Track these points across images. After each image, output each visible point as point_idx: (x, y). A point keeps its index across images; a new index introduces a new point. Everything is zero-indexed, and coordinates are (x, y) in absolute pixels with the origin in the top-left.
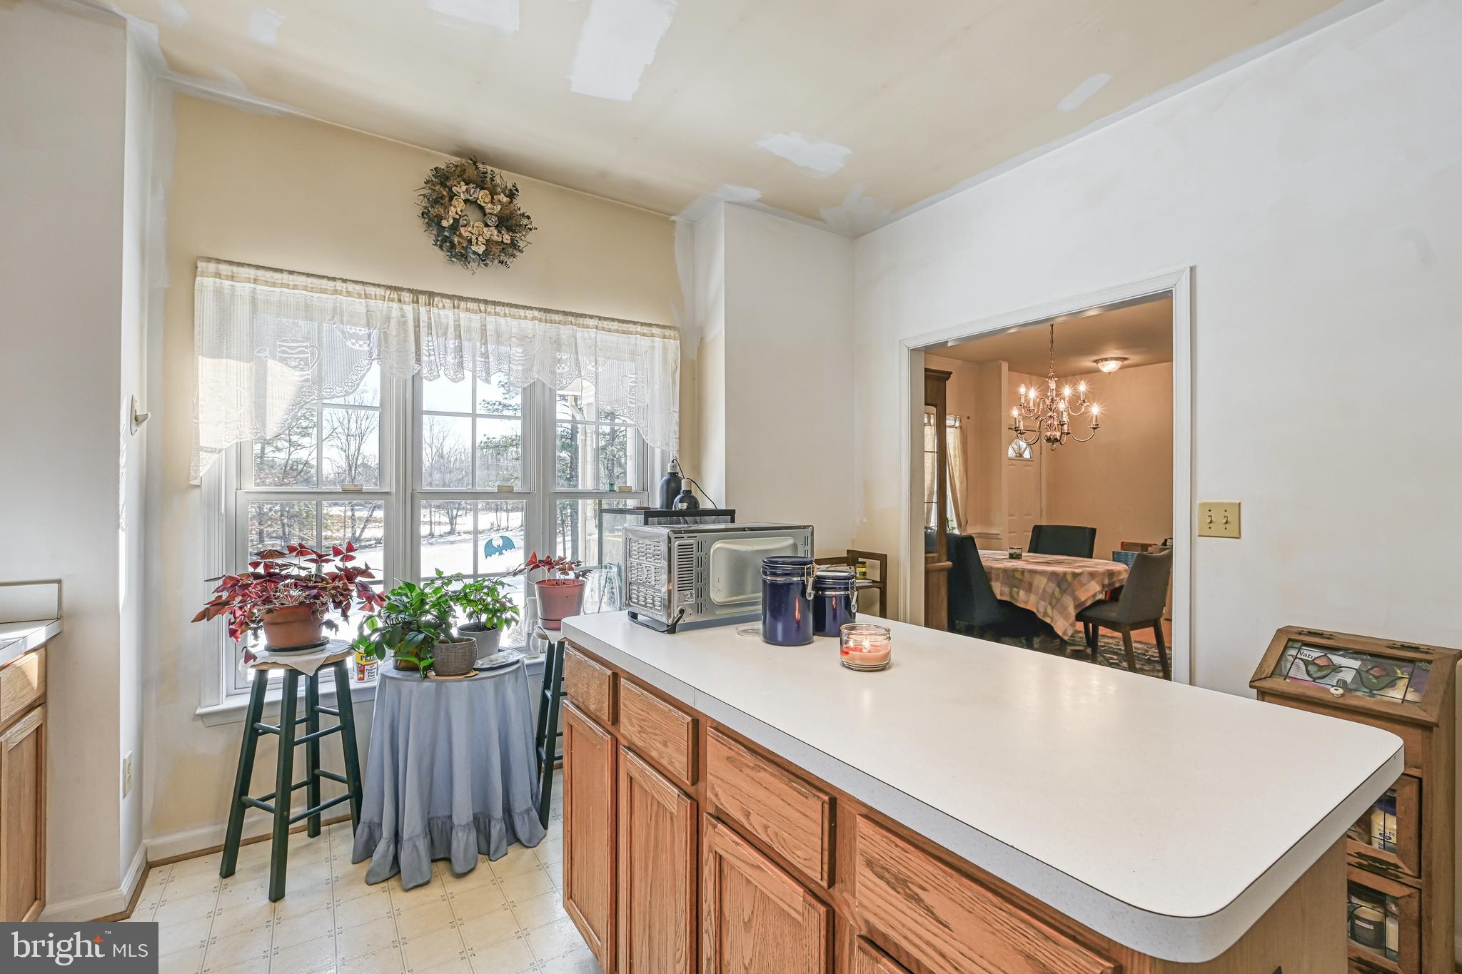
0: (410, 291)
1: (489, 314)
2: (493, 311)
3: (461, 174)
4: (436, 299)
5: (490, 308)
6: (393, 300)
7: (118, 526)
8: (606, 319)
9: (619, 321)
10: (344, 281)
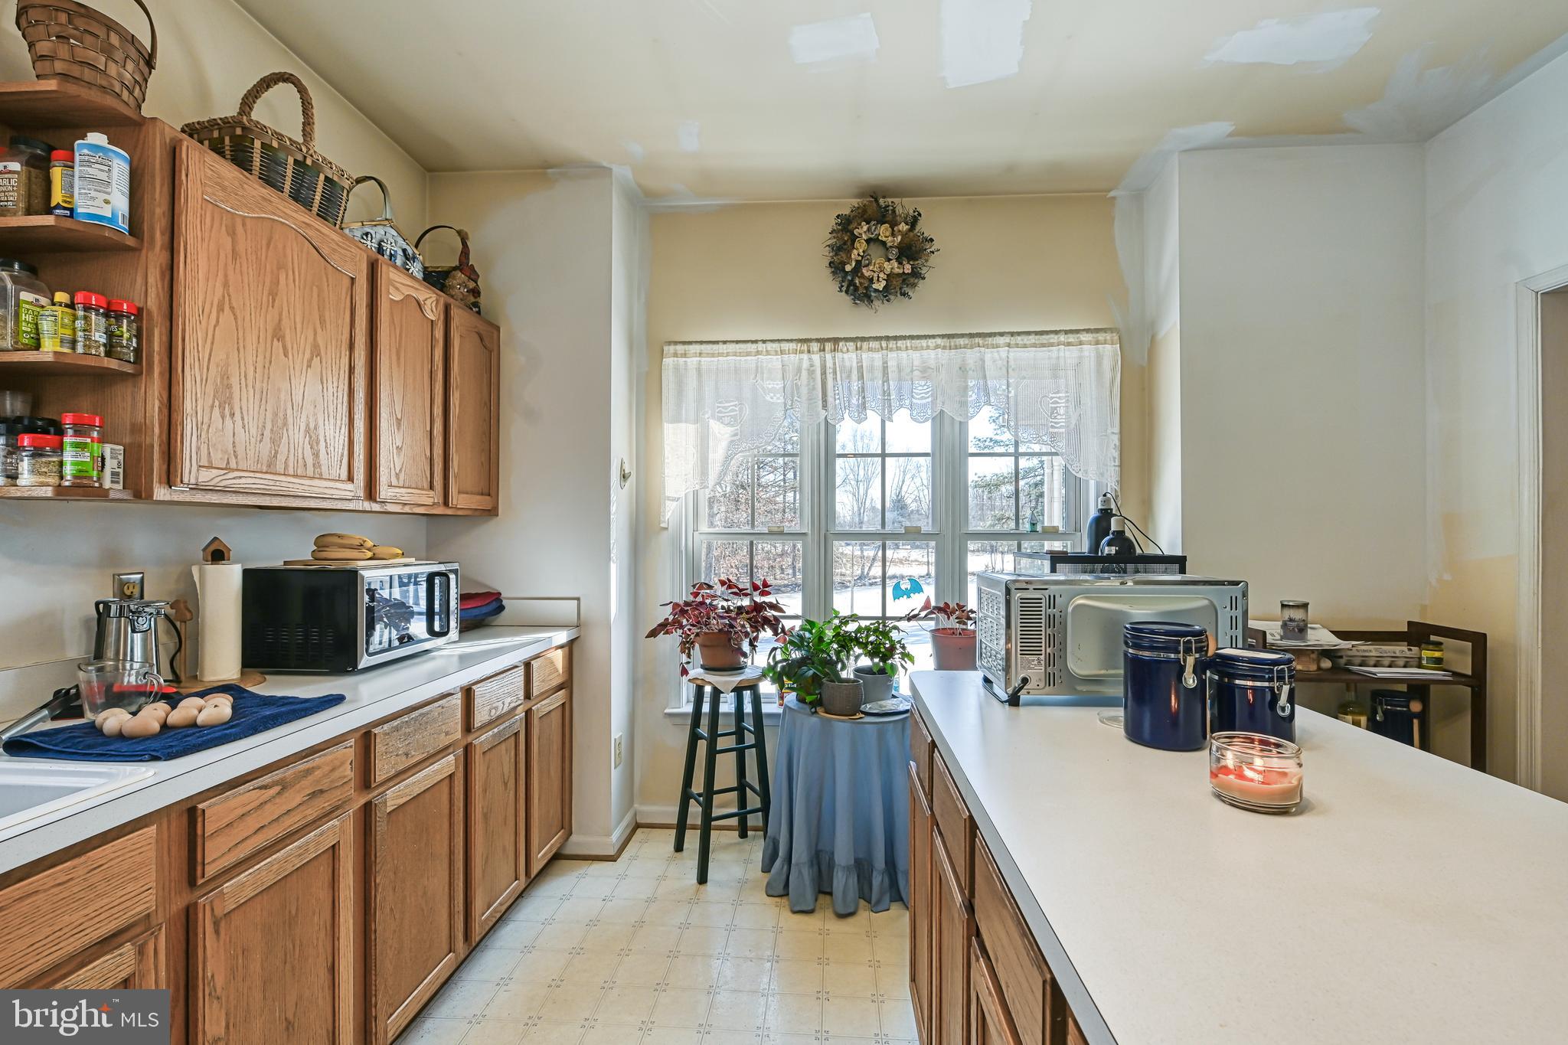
0: (818, 340)
1: (891, 350)
2: (895, 346)
3: (862, 215)
4: (841, 344)
5: (892, 344)
6: (802, 352)
7: (609, 559)
8: (1019, 334)
9: (1037, 333)
10: (764, 342)
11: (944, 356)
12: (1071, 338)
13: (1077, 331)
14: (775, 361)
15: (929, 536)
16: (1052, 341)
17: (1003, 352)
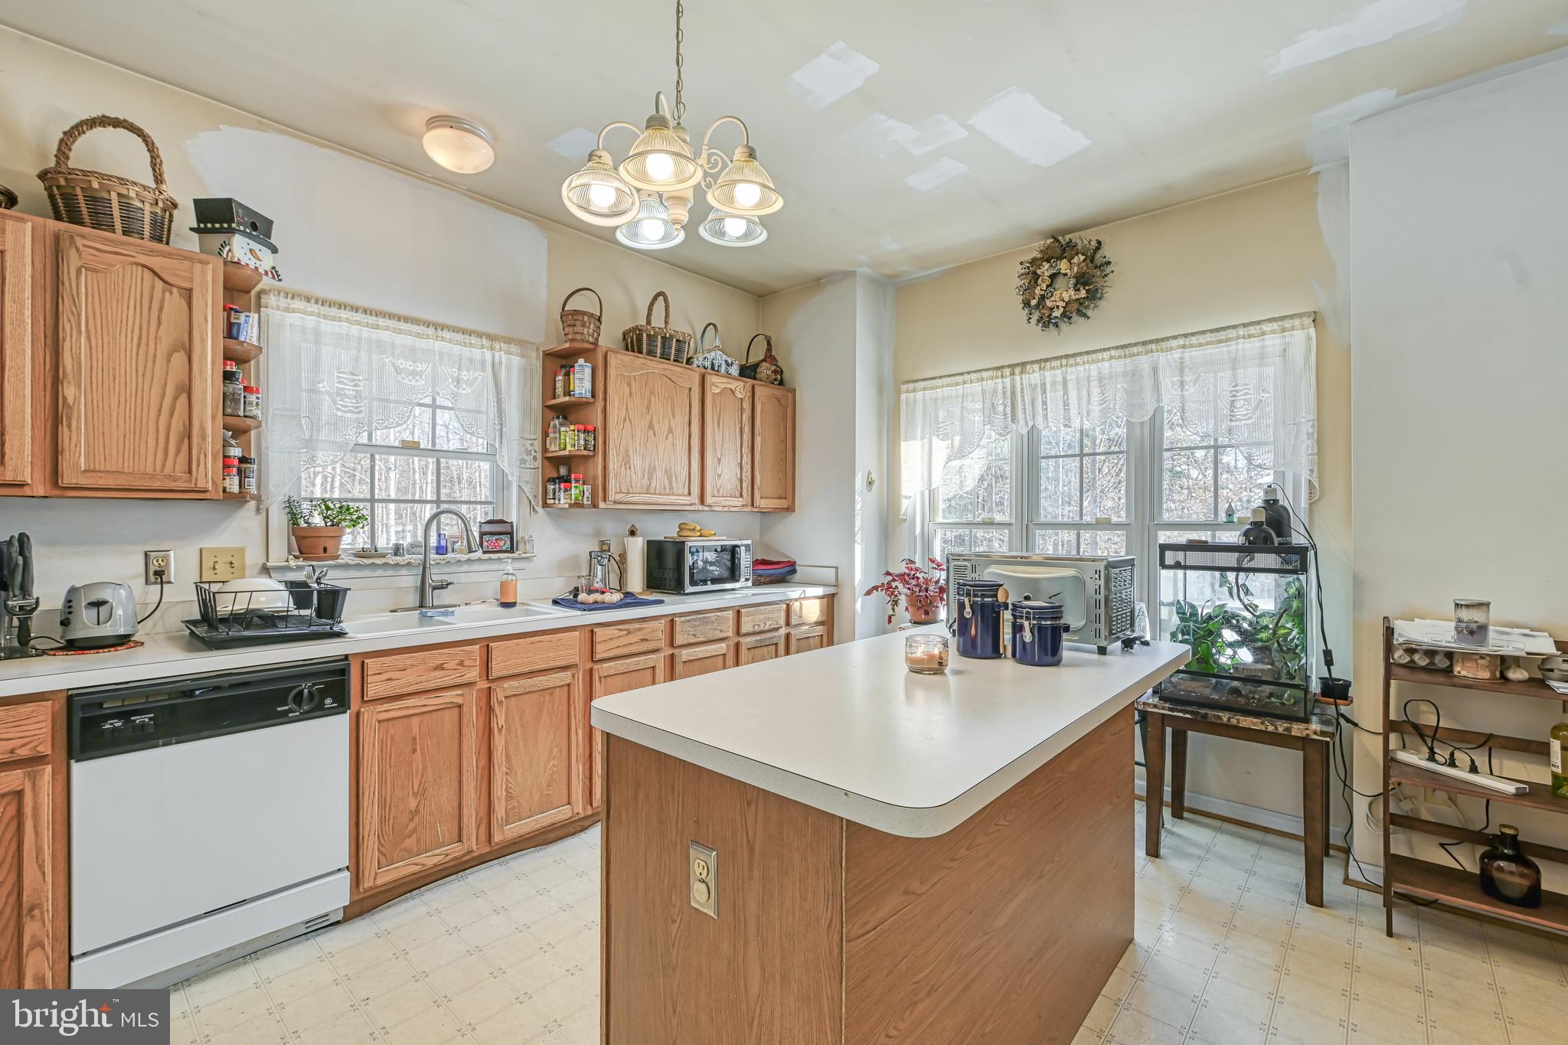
0: (1009, 366)
1: (1071, 366)
2: (1074, 362)
4: (1028, 367)
5: (1071, 361)
6: (997, 377)
8: (1193, 334)
9: (1212, 331)
10: (968, 373)
11: (1120, 365)
12: (1252, 330)
13: (1259, 323)
14: (977, 387)
15: (1119, 526)
16: (1230, 336)
17: (1177, 354)
